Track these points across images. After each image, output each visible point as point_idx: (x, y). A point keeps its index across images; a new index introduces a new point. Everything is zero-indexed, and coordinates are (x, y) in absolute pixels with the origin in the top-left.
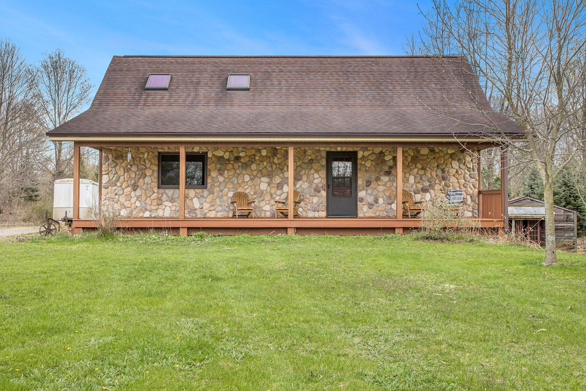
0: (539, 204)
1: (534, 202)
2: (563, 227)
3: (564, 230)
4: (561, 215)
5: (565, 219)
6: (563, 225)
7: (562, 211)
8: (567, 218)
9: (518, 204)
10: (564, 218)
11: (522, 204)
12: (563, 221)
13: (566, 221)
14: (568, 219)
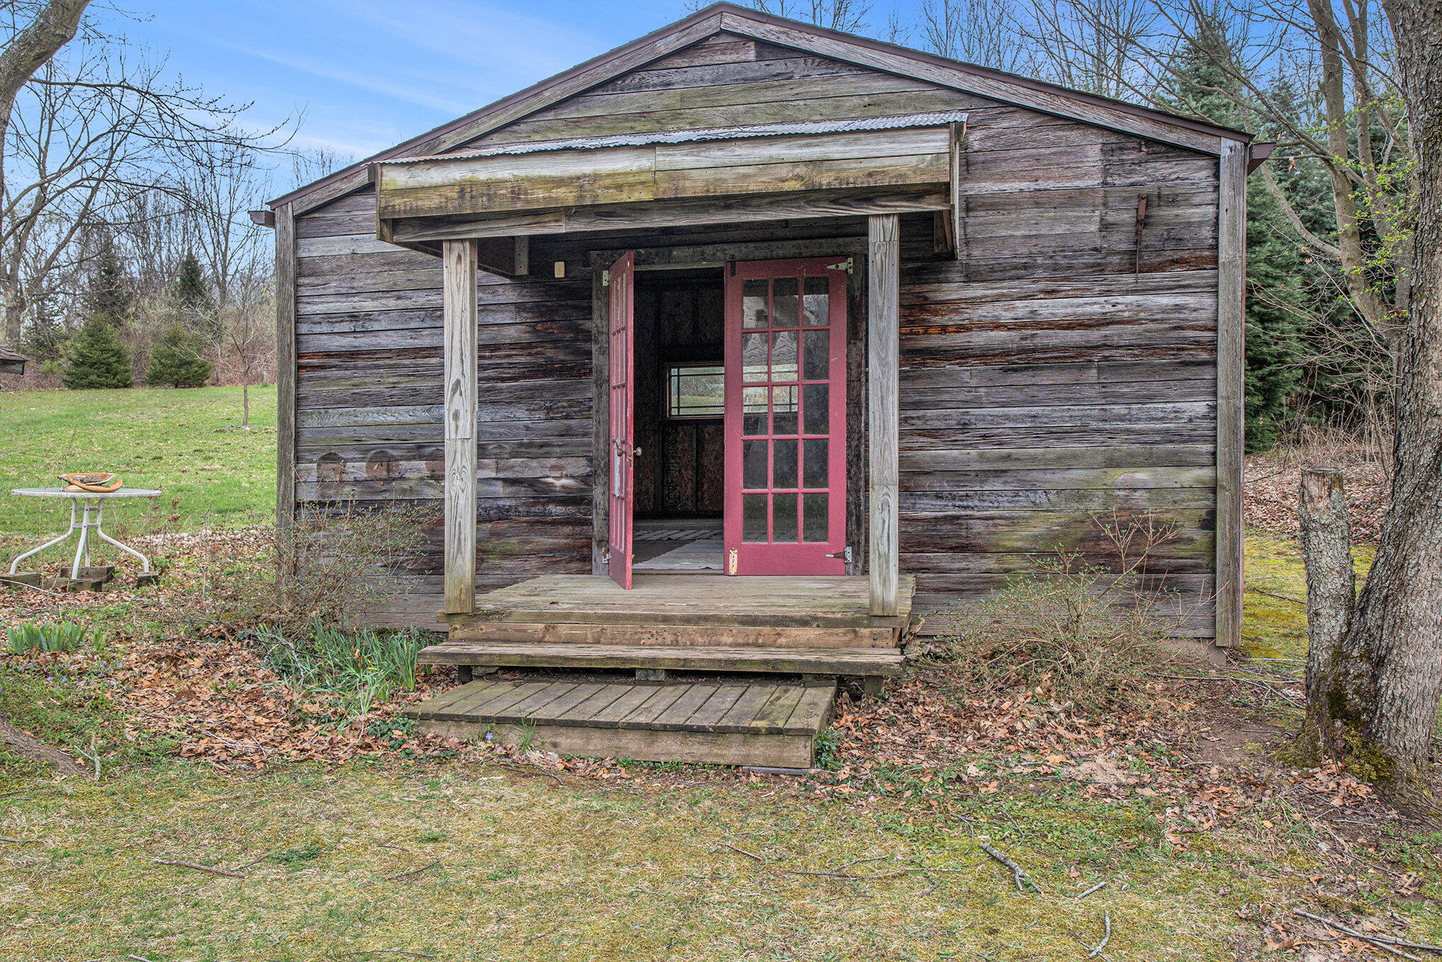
0: (849, 83)
1: (798, 67)
2: (1095, 336)
3: (1109, 366)
4: (1075, 199)
5: (1121, 241)
6: (1093, 306)
7: (1093, 152)
8: (1143, 223)
9: (629, 101)
10: (1105, 226)
11: (671, 98)
12: (1099, 268)
13: (1134, 262)
14: (1151, 237)
